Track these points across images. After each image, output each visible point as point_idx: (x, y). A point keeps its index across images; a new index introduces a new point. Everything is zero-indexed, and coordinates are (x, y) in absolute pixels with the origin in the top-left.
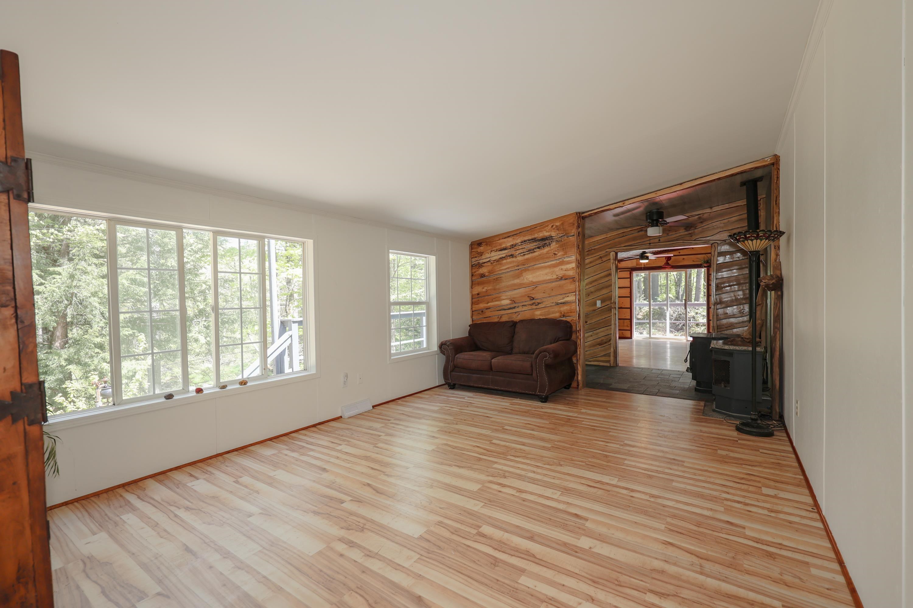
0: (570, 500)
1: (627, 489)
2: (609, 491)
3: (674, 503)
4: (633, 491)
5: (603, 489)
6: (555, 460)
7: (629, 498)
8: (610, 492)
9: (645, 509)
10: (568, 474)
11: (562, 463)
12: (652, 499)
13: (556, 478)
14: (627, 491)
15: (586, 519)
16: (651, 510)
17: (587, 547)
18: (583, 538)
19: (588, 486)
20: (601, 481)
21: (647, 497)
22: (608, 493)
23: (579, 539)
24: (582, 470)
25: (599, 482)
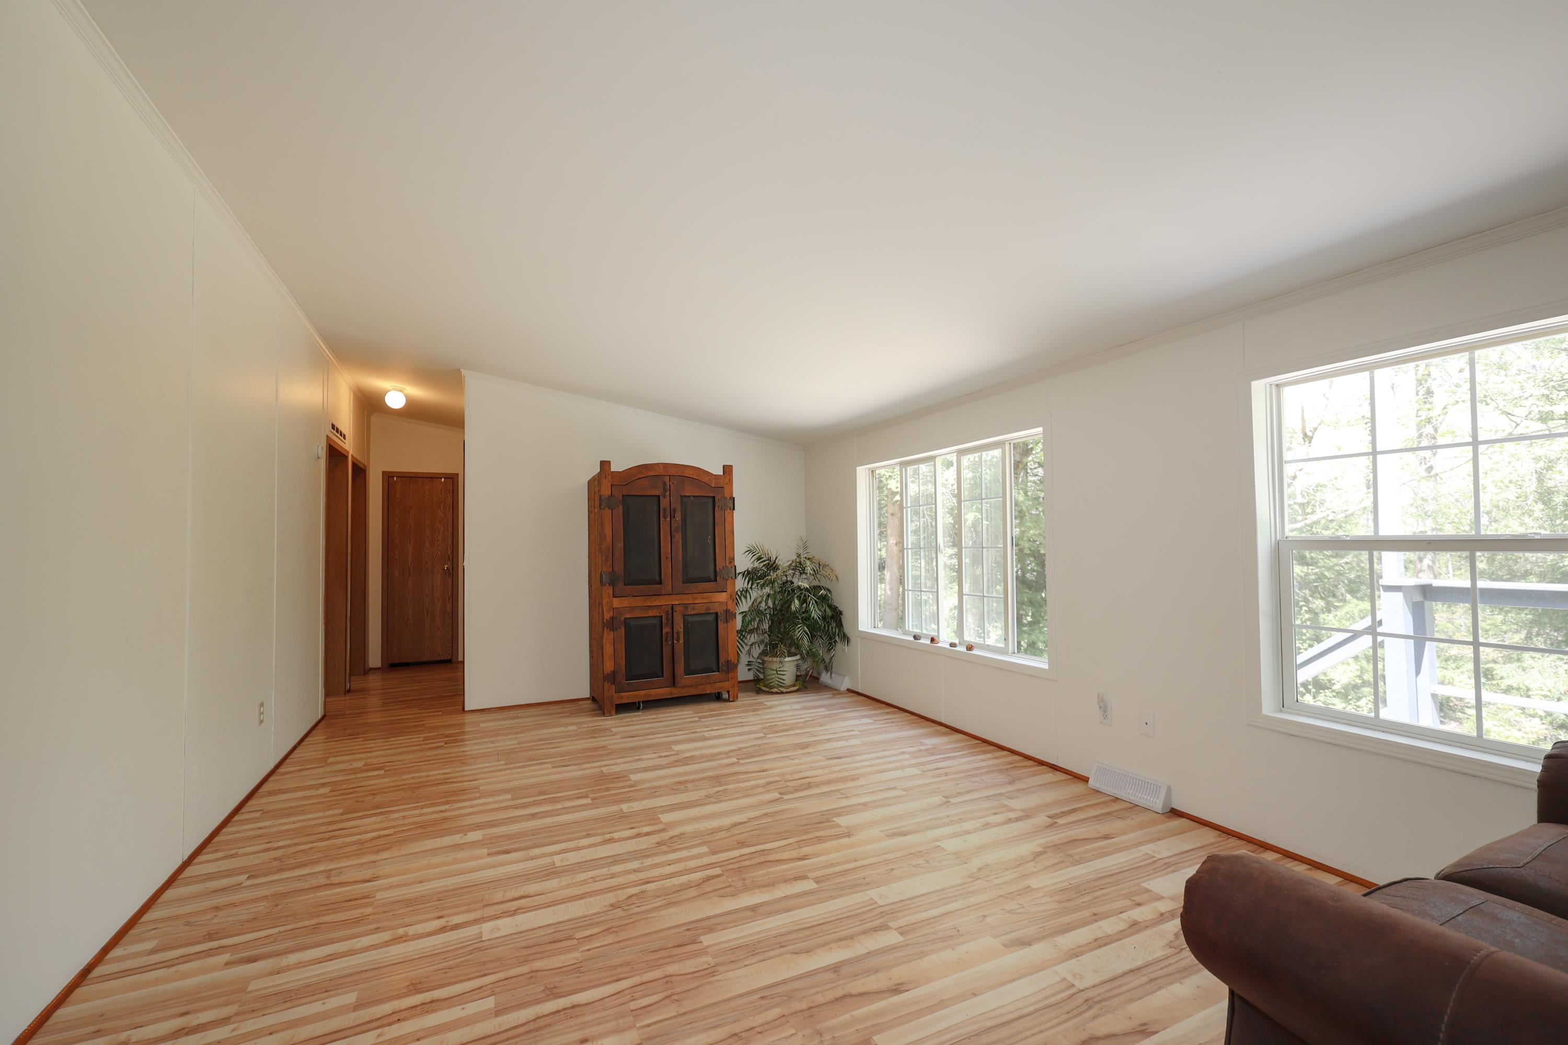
0: (532, 864)
1: (456, 927)
2: (485, 906)
3: (358, 946)
4: (443, 930)
5: (497, 903)
6: (638, 910)
7: (445, 912)
8: (481, 904)
9: (411, 909)
10: (581, 898)
11: (619, 912)
12: (401, 931)
13: (590, 881)
14: (453, 923)
15: (489, 855)
16: (402, 911)
17: (469, 834)
18: (480, 838)
19: (527, 897)
20: (512, 915)
21: (412, 930)
22: (485, 902)
23: (483, 835)
24: (565, 918)
25: (515, 913)
